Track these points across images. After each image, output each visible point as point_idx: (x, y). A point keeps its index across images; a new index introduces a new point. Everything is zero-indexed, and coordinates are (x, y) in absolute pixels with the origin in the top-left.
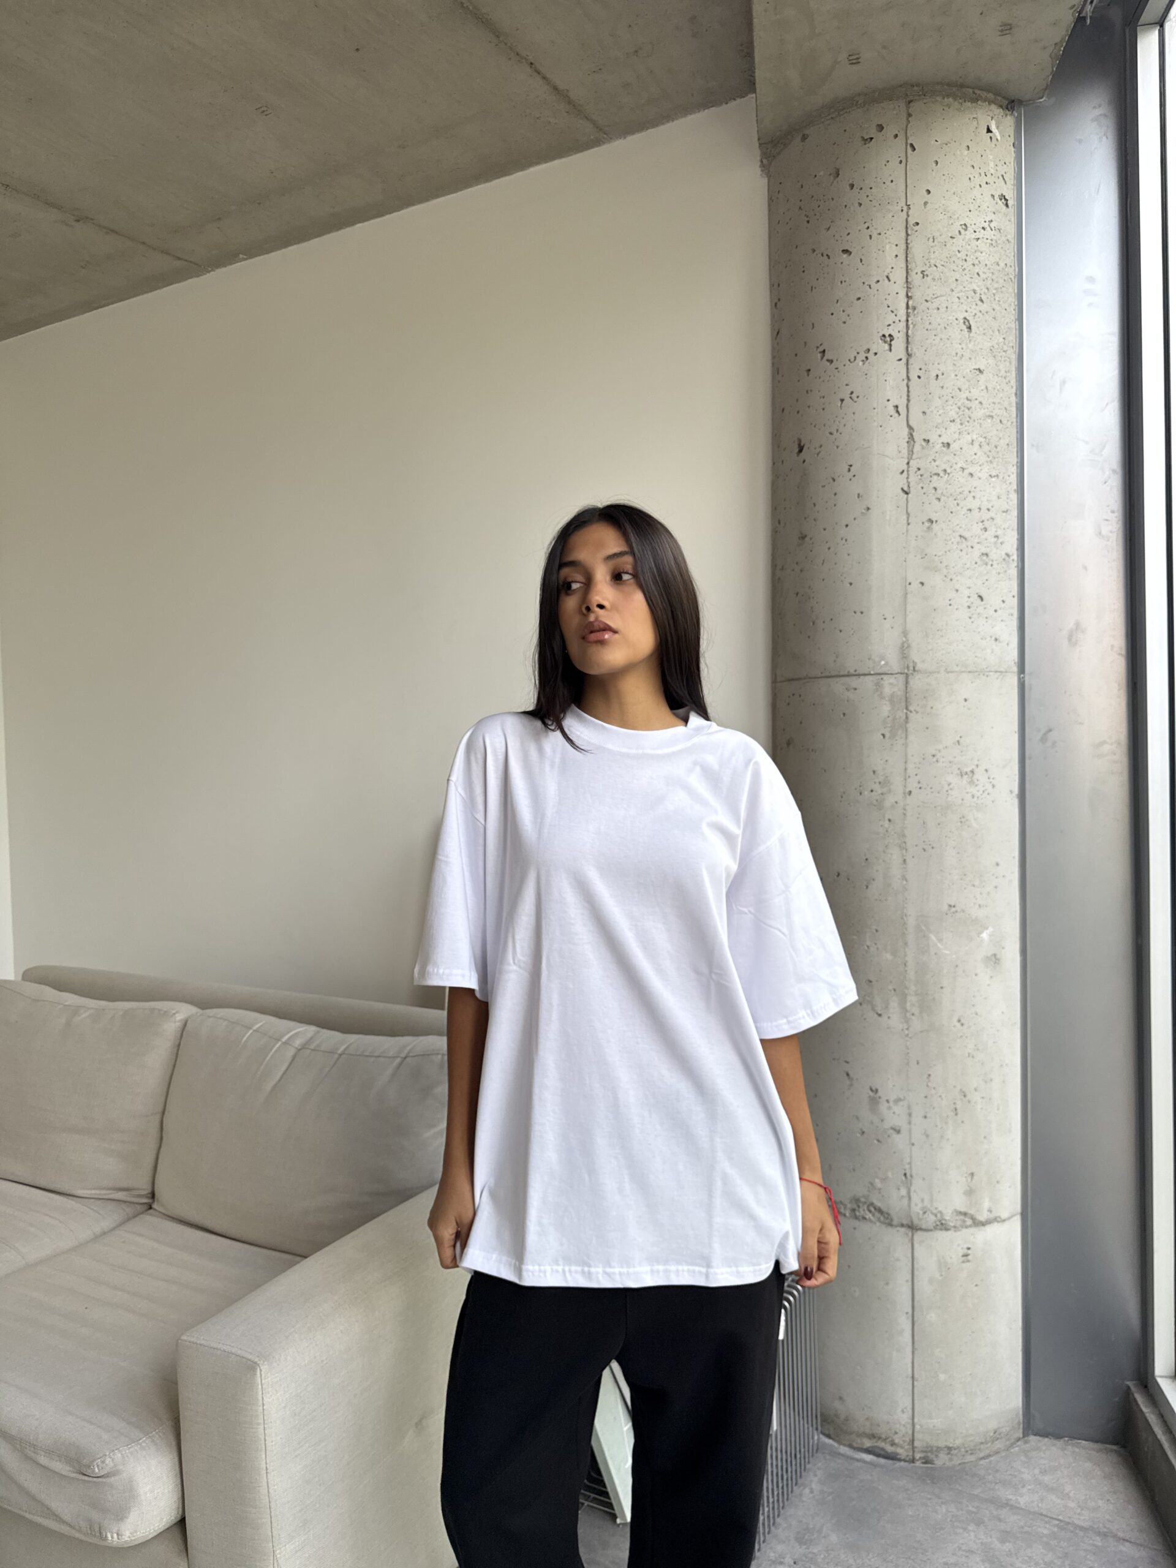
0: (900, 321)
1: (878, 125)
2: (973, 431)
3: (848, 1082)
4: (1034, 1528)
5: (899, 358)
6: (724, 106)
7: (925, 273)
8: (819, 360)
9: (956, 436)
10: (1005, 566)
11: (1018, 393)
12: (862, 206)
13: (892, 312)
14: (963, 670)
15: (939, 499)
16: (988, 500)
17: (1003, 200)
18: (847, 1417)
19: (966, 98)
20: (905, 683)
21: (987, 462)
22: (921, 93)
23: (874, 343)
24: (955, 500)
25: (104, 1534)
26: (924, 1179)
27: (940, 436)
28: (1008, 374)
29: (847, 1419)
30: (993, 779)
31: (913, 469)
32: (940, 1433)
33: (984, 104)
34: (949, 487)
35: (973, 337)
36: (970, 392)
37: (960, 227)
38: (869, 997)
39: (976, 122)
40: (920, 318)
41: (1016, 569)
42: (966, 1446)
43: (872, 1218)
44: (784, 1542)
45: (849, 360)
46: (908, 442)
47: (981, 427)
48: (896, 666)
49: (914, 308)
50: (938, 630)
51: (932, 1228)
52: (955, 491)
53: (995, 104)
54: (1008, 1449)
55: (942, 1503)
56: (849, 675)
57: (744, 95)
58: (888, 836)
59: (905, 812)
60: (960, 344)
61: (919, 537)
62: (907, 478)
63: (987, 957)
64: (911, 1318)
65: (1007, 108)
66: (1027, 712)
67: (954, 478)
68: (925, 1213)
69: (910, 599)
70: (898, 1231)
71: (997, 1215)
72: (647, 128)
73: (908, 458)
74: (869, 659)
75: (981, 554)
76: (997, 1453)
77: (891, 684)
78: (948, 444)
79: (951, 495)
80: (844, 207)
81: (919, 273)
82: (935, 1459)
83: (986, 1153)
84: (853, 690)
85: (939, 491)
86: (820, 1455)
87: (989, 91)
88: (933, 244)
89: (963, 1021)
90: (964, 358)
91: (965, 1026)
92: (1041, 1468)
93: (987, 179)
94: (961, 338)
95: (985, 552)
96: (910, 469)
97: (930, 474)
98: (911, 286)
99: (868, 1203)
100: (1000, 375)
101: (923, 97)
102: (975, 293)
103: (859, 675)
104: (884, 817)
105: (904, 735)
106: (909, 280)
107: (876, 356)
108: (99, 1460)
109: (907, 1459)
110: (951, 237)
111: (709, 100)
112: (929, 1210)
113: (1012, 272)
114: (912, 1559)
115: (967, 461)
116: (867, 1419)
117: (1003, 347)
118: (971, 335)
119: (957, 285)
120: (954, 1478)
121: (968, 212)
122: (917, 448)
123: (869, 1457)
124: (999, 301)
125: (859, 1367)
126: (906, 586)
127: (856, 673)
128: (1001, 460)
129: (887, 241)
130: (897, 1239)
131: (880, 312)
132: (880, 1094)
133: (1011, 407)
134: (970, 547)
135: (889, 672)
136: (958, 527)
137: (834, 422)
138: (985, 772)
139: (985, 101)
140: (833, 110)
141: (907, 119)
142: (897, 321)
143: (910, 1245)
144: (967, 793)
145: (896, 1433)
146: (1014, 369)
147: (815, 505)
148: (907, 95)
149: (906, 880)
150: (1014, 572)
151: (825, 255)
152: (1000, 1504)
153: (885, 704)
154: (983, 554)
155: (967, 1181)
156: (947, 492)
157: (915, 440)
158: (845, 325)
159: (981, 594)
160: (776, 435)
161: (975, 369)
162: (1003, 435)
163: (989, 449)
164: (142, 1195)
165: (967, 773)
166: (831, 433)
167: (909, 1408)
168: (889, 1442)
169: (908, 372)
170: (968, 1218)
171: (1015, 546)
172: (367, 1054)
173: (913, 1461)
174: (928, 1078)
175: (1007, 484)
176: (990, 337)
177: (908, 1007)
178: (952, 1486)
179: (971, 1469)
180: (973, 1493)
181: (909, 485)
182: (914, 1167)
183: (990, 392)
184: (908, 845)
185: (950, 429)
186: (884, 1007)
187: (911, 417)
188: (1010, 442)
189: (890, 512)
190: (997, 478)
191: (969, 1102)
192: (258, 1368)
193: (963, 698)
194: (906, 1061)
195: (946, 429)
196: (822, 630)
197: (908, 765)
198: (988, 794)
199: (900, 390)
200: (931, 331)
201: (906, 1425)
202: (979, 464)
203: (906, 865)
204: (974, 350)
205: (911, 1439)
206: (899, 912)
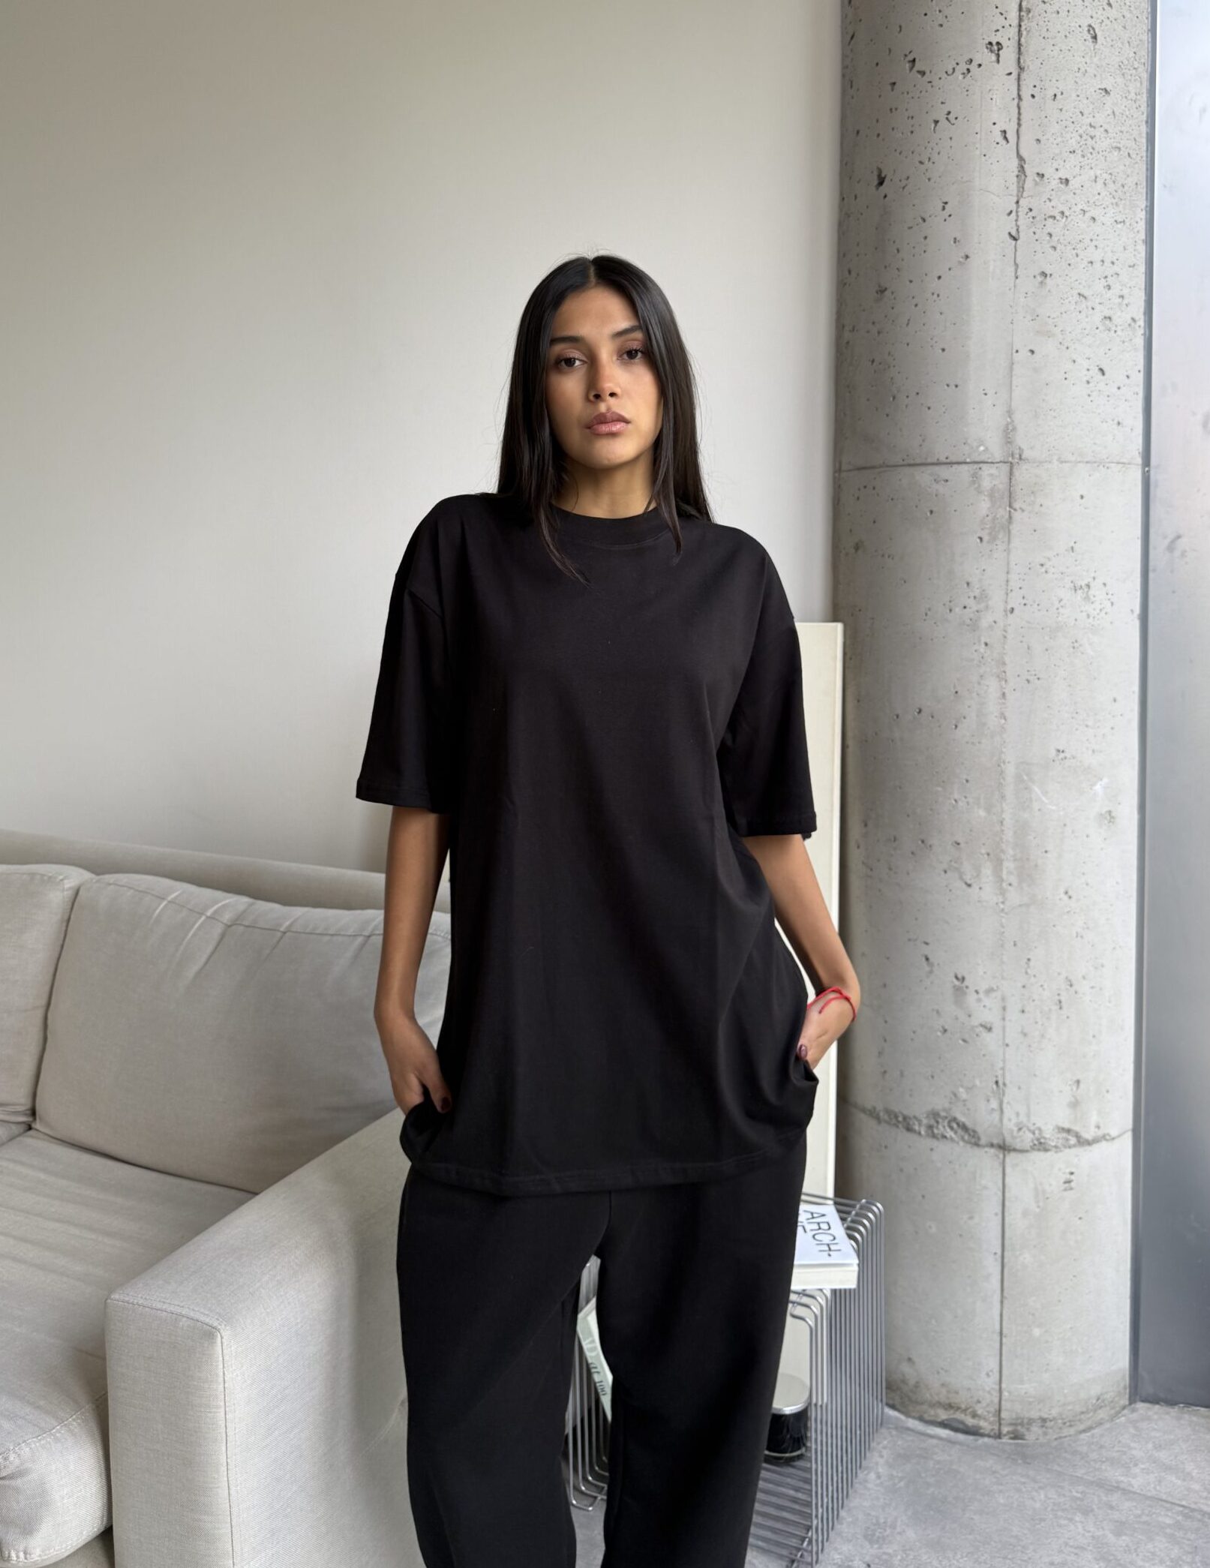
0: (1010, 25)
2: (1096, 165)
3: (927, 969)
5: (1009, 72)
8: (908, 71)
9: (1077, 170)
10: (1130, 333)
11: (1149, 121)
13: (1002, 14)
14: (1079, 459)
15: (1055, 248)
16: (1112, 251)
18: (917, 1382)
20: (1009, 474)
21: (1112, 204)
23: (977, 52)
24: (1074, 249)
26: (1019, 1088)
27: (1057, 170)
28: (1138, 97)
29: (917, 1385)
30: (1112, 595)
31: (1023, 210)
32: (1032, 1401)
34: (1067, 232)
35: (1099, 49)
36: (1094, 117)
38: (956, 862)
40: (1035, 22)
41: (1143, 337)
42: (1064, 1416)
43: (953, 1136)
44: (850, 1541)
45: (946, 72)
46: (1017, 176)
47: (1105, 160)
48: (997, 452)
49: (1029, 11)
50: (1050, 410)
51: (1029, 1148)
52: (1074, 239)
54: (1112, 1418)
55: (1041, 1488)
56: (938, 463)
58: (984, 664)
59: (1004, 634)
60: (1083, 57)
61: (1030, 294)
62: (1016, 220)
63: (1101, 814)
64: (1000, 1260)
66: (1152, 513)
67: (1073, 223)
68: (1020, 1129)
69: (1018, 370)
70: (986, 1152)
71: (1106, 1132)
73: (1018, 196)
74: (965, 444)
75: (1103, 317)
76: (1100, 1424)
77: (991, 475)
78: (1067, 181)
79: (1069, 243)
82: (1026, 1433)
83: (1094, 1055)
84: (943, 482)
85: (1055, 238)
86: (883, 1430)
89: (1070, 893)
90: (1087, 74)
91: (1074, 899)
92: (1154, 1442)
94: (1084, 49)
95: (1107, 315)
96: (1020, 209)
97: (1044, 217)
99: (949, 1118)
100: (1129, 98)
103: (951, 463)
104: (979, 641)
105: (1006, 539)
107: (982, 68)
109: (992, 1434)
112: (1025, 1126)
114: (1010, 1559)
115: (1088, 202)
116: (942, 1385)
117: (1133, 63)
118: (1096, 47)
120: (1051, 1456)
122: (1029, 183)
123: (944, 1433)
124: (1130, 6)
125: (933, 1322)
126: (1012, 354)
127: (948, 461)
128: (1128, 203)
130: (985, 1161)
131: (984, 14)
132: (966, 983)
133: (1141, 137)
134: (1090, 309)
135: (990, 461)
136: (1077, 283)
137: (926, 148)
138: (1102, 586)
142: (1007, 25)
143: (1001, 1169)
144: (1082, 612)
145: (979, 1402)
146: (1145, 91)
147: (898, 251)
149: (1005, 719)
150: (1140, 342)
152: (1110, 1488)
153: (984, 500)
154: (1105, 318)
155: (1072, 1090)
156: (1064, 240)
157: (1026, 174)
158: (941, 28)
159: (1102, 367)
160: (846, 164)
161: (1100, 89)
162: (1132, 172)
163: (1115, 188)
164: (19, 1112)
165: (1081, 587)
166: (921, 163)
167: (995, 1371)
168: (970, 1413)
169: (1019, 90)
170: (1073, 1136)
171: (1142, 310)
172: (318, 932)
173: (999, 1436)
174: (1027, 963)
175: (1134, 233)
176: (1120, 50)
177: (1004, 876)
178: (1049, 1467)
179: (1070, 1445)
180: (1077, 1474)
181: (1017, 230)
182: (1007, 1074)
183: (1117, 118)
184: (1008, 674)
185: (1069, 161)
186: (975, 874)
187: (1021, 145)
188: (1139, 180)
189: (994, 261)
190: (1122, 224)
191: (1076, 992)
192: (219, 1335)
193: (1079, 495)
194: (1001, 942)
195: (1065, 161)
196: (904, 407)
197: (1009, 576)
198: (1106, 613)
199: (1009, 111)
200: (1049, 40)
201: (992, 1392)
202: (1103, 206)
203: (1005, 699)
204: (1099, 66)
205: (997, 1409)
206: (995, 758)
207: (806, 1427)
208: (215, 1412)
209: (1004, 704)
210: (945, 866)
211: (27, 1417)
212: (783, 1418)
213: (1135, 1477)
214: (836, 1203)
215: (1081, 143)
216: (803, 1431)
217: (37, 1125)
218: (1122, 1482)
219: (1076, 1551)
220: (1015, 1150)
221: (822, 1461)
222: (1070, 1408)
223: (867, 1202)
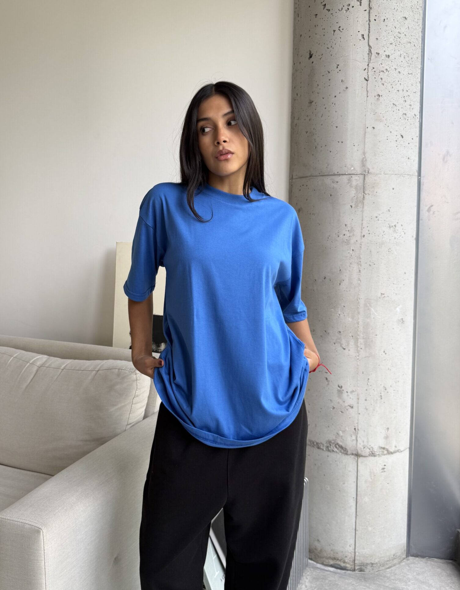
2: (401, 50)
3: (327, 383)
5: (365, 9)
8: (322, 10)
9: (393, 52)
10: (414, 121)
11: (423, 31)
14: (392, 173)
15: (383, 84)
16: (407, 86)
18: (321, 549)
20: (364, 179)
21: (407, 66)
23: (352, 1)
24: (391, 85)
26: (364, 431)
27: (385, 51)
28: (419, 21)
29: (321, 551)
30: (405, 230)
31: (370, 68)
32: (368, 556)
34: (388, 78)
36: (400, 29)
38: (339, 340)
41: (419, 122)
42: (380, 562)
43: (337, 451)
45: (339, 10)
46: (368, 54)
47: (405, 47)
48: (359, 170)
50: (381, 152)
51: (368, 455)
52: (391, 80)
54: (399, 563)
56: (334, 175)
58: (352, 258)
59: (361, 246)
60: (396, 3)
61: (373, 104)
63: (399, 320)
64: (355, 500)
66: (421, 196)
67: (391, 73)
68: (364, 448)
69: (367, 135)
70: (350, 457)
71: (399, 449)
73: (368, 62)
74: (345, 167)
75: (402, 114)
76: (394, 565)
77: (356, 180)
78: (389, 56)
79: (389, 82)
82: (365, 569)
83: (394, 418)
84: (336, 183)
85: (384, 80)
86: (308, 568)
89: (386, 352)
90: (398, 11)
91: (387, 354)
92: (416, 572)
95: (405, 113)
96: (369, 68)
97: (379, 71)
99: (336, 443)
100: (415, 21)
103: (340, 175)
104: (350, 249)
105: (362, 206)
107: (354, 8)
109: (351, 569)
112: (367, 446)
115: (397, 65)
116: (332, 550)
117: (417, 6)
120: (375, 578)
122: (373, 57)
123: (332, 569)
125: (328, 525)
126: (365, 129)
127: (338, 174)
128: (414, 66)
130: (349, 461)
132: (343, 388)
133: (419, 38)
134: (398, 110)
135: (355, 174)
136: (392, 99)
137: (330, 42)
138: (401, 226)
143: (356, 464)
145: (346, 557)
146: (421, 18)
147: (318, 85)
149: (360, 281)
150: (418, 124)
154: (404, 114)
155: (385, 432)
156: (387, 81)
157: (372, 53)
159: (401, 135)
160: (297, 48)
161: (403, 17)
162: (416, 53)
163: (408, 59)
165: (392, 226)
166: (328, 48)
167: (353, 544)
168: (343, 561)
169: (369, 17)
170: (385, 450)
171: (419, 111)
172: (77, 369)
173: (354, 570)
174: (368, 380)
175: (416, 78)
176: (411, 1)
177: (359, 345)
178: (375, 582)
179: (383, 574)
180: (384, 585)
181: (368, 77)
182: (359, 425)
183: (410, 30)
184: (362, 263)
185: (390, 48)
186: (347, 344)
187: (370, 41)
188: (418, 56)
189: (358, 89)
190: (411, 74)
192: (41, 531)
193: (392, 188)
194: (357, 372)
195: (388, 48)
196: (320, 151)
197: (363, 222)
198: (402, 237)
199: (365, 26)
201: (352, 553)
202: (403, 67)
203: (360, 273)
204: (403, 7)
205: (354, 560)
206: (356, 297)
210: (334, 341)
213: (409, 586)
218: (404, 588)
220: (362, 456)
222: (383, 559)
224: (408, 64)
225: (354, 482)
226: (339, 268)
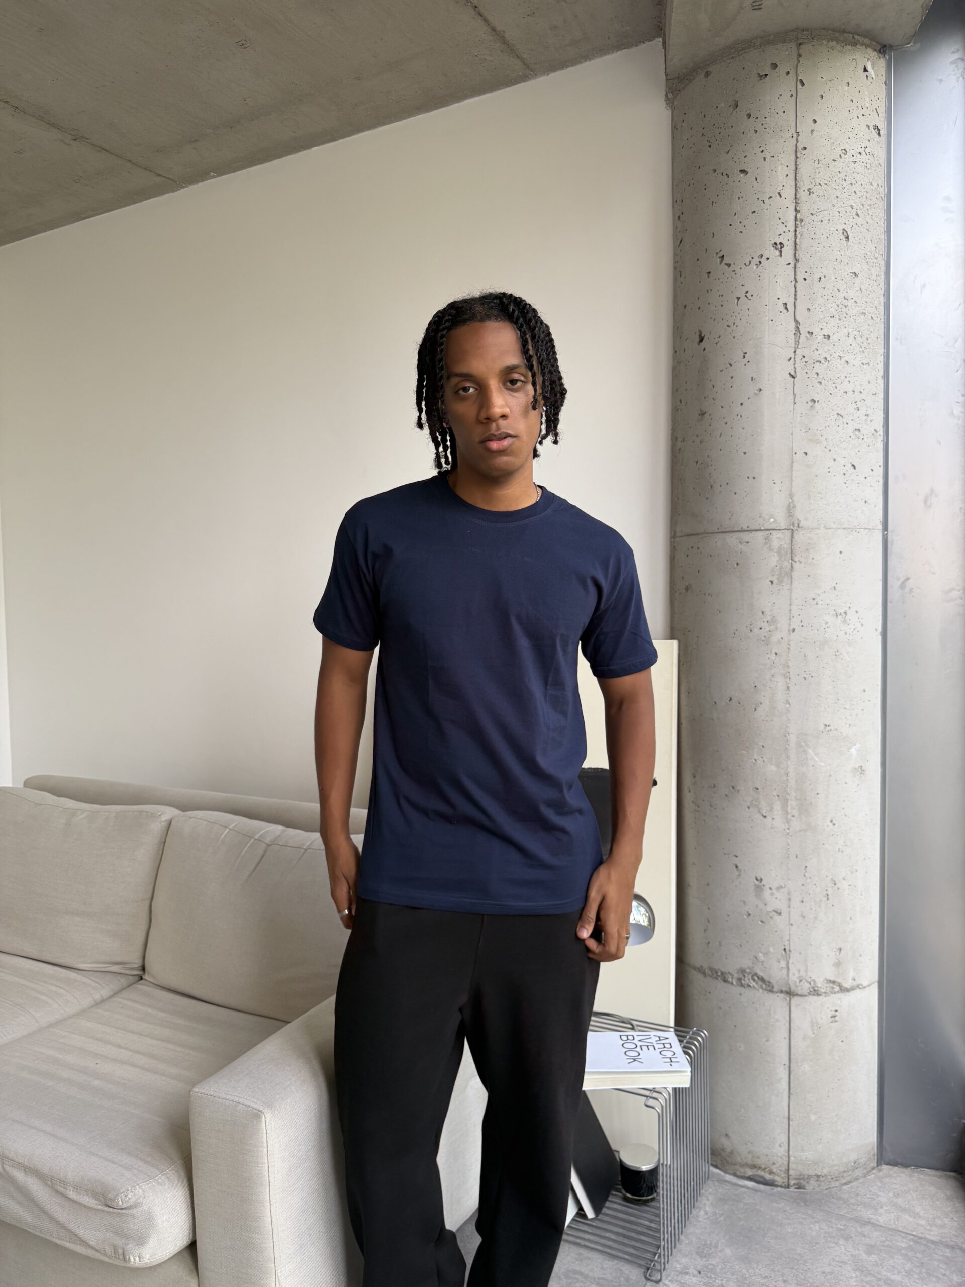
0: (789, 231)
1: (772, 64)
2: (849, 325)
3: (737, 873)
4: (894, 1242)
5: (788, 263)
6: (634, 49)
7: (811, 191)
8: (719, 264)
9: (836, 328)
10: (874, 440)
11: (886, 294)
12: (758, 133)
13: (783, 223)
14: (839, 527)
15: (820, 383)
16: (860, 384)
17: (876, 130)
18: (732, 1150)
19: (847, 42)
20: (791, 538)
21: (860, 352)
22: (809, 37)
23: (766, 249)
24: (834, 383)
25: (128, 1257)
26: (800, 953)
27: (822, 329)
28: (878, 278)
29: (732, 1153)
30: (863, 619)
31: (799, 357)
32: (810, 1164)
33: (862, 47)
34: (829, 372)
35: (850, 246)
36: (847, 292)
37: (840, 151)
38: (756, 802)
39: (855, 63)
40: (806, 228)
41: (882, 442)
42: (832, 1174)
43: (755, 985)
44: (687, 1256)
45: (745, 264)
46: (794, 334)
47: (855, 322)
48: (783, 523)
49: (802, 221)
50: (819, 493)
51: (807, 994)
52: (834, 376)
53: (872, 48)
54: (865, 1176)
55: (815, 1222)
56: (743, 531)
57: (652, 39)
58: (774, 667)
59: (789, 646)
60: (839, 251)
61: (804, 415)
62: (794, 364)
63: (855, 768)
64: (787, 1069)
65: (880, 52)
66: (889, 563)
67: (833, 365)
68: (800, 981)
69: (796, 466)
70: (778, 996)
71: (859, 983)
72: (568, 67)
73: (795, 348)
74: (760, 517)
75: (854, 429)
76: (857, 1179)
77: (779, 538)
78: (829, 336)
79: (831, 379)
80: (742, 134)
81: (806, 191)
82: (806, 1185)
83: (851, 931)
84: (745, 544)
85: (821, 376)
86: (709, 1182)
87: (866, 37)
88: (818, 166)
89: (834, 822)
90: (842, 263)
91: (836, 826)
92: (893, 1192)
93: (863, 112)
94: (840, 247)
95: (857, 428)
96: (796, 357)
97: (813, 362)
98: (799, 202)
99: (753, 973)
100: (872, 278)
101: (811, 40)
102: (852, 208)
103: (751, 531)
104: (771, 652)
105: (789, 582)
106: (797, 196)
107: (769, 261)
108: (122, 1195)
109: (783, 1185)
110: (834, 160)
111: (623, 42)
112: (805, 979)
113: (882, 190)
115: (844, 351)
116: (749, 1152)
117: (874, 255)
118: (848, 244)
119: (838, 201)
120: (823, 1201)
121: (848, 139)
122: (802, 339)
123: (750, 1184)
124: (872, 216)
125: (743, 1110)
126: (792, 455)
127: (749, 529)
128: (871, 351)
129: (779, 163)
130: (777, 1002)
131: (772, 223)
132: (763, 883)
133: (880, 305)
134: (845, 423)
135: (777, 528)
136: (836, 406)
137: (731, 316)
138: (856, 613)
139: (862, 44)
140: (733, 50)
141: (798, 59)
142: (787, 231)
143: (788, 1008)
144: (841, 631)
145: (774, 1164)
146: (882, 274)
147: (713, 386)
148: (798, 38)
149: (789, 704)
150: (880, 446)
151: (724, 174)
152: (863, 1222)
154: (856, 430)
155: (836, 955)
156: (827, 377)
157: (801, 333)
158: (742, 234)
159: (854, 463)
160: (677, 328)
161: (851, 273)
162: (874, 329)
163: (862, 341)
164: (134, 968)
165: (841, 614)
166: (729, 326)
167: (784, 1143)
168: (769, 1170)
169: (795, 275)
170: (837, 986)
171: (881, 424)
173: (788, 1187)
174: (805, 869)
175: (875, 371)
176: (865, 246)
177: (789, 810)
178: (822, 1208)
179: (836, 1193)
180: (840, 1213)
181: (795, 371)
182: (791, 943)
183: (863, 292)
184: (791, 674)
185: (830, 323)
186: (769, 810)
187: (797, 313)
188: (878, 335)
189: (779, 393)
190: (867, 365)
191: (838, 889)
192: (263, 1116)
193: (839, 551)
194: (787, 855)
195: (827, 323)
196: (719, 493)
197: (792, 607)
198: (858, 632)
199: (788, 290)
200: (816, 240)
201: (783, 1157)
202: (854, 353)
203: (789, 691)
204: (851, 257)
205: (787, 1169)
206: (783, 731)
207: (657, 1180)
208: (263, 1167)
209: (788, 694)
210: (748, 804)
211: (139, 1169)
212: (641, 1174)
213: (881, 1215)
214: (676, 1030)
215: (838, 311)
216: (654, 1181)
217: (146, 977)
218: (872, 1218)
219: (840, 1265)
220: (797, 995)
221: (667, 1202)
222: (836, 1168)
223: (697, 1030)
224: (861, 348)
225: (785, 1038)
226: (754, 683)
